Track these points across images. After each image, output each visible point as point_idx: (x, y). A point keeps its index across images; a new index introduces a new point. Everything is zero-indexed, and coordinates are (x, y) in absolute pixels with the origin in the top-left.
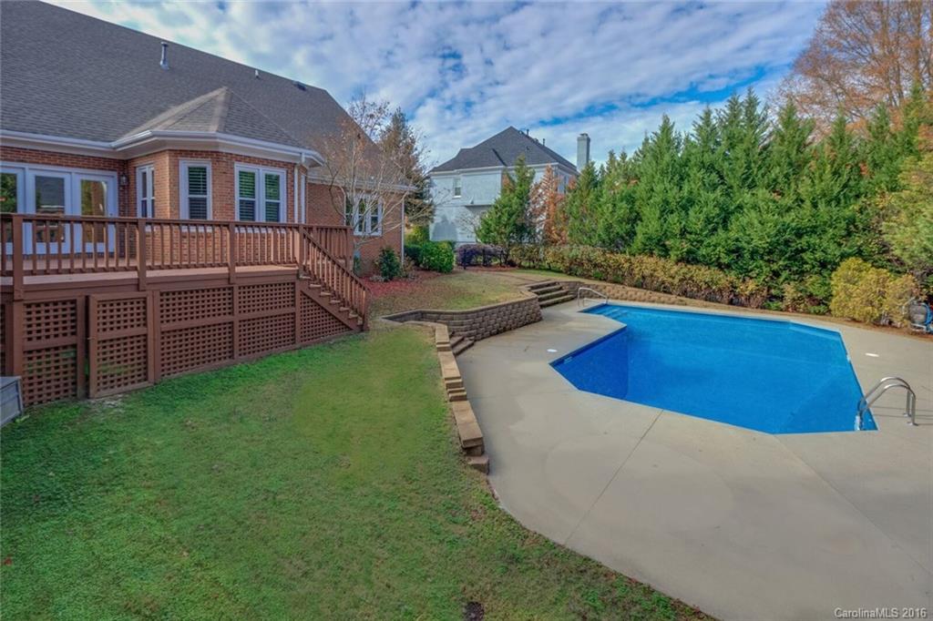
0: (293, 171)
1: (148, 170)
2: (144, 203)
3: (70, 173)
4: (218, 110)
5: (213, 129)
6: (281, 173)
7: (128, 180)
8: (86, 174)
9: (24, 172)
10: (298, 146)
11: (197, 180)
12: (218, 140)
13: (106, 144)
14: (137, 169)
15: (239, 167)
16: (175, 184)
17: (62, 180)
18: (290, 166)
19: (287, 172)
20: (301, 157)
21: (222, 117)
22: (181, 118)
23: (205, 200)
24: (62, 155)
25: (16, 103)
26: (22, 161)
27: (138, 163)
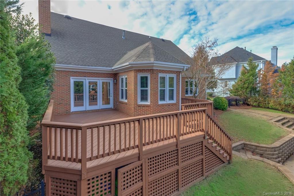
0: (179, 75)
1: (124, 77)
2: (122, 90)
3: (99, 79)
4: (151, 51)
5: (152, 60)
6: (174, 76)
7: (117, 81)
8: (103, 80)
9: (86, 80)
10: (183, 63)
11: (144, 82)
12: (154, 64)
13: (110, 68)
14: (120, 77)
15: (160, 75)
16: (136, 84)
17: (97, 82)
18: (178, 73)
19: (177, 75)
20: (184, 68)
21: (154, 54)
22: (138, 56)
23: (147, 90)
24: (97, 73)
25: (83, 55)
26: (85, 77)
27: (120, 74)
